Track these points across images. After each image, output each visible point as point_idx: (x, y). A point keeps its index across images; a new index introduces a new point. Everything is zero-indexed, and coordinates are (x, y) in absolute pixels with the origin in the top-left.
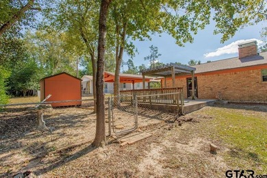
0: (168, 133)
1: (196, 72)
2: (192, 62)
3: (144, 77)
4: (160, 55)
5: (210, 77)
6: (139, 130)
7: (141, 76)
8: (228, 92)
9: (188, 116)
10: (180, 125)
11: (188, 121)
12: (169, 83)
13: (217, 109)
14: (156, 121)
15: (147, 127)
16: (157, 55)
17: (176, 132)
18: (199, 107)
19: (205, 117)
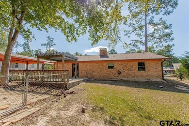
0: (55, 104)
1: (78, 60)
2: (77, 53)
3: (38, 60)
4: (55, 44)
5: (85, 64)
6: (28, 107)
7: (36, 59)
8: (94, 74)
9: (71, 90)
10: (65, 97)
11: (71, 93)
12: (60, 66)
13: (88, 84)
14: (46, 96)
15: (36, 102)
16: (53, 44)
17: (62, 102)
18: (78, 83)
19: (81, 90)
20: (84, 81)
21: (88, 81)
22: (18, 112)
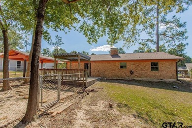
0: (83, 100)
1: (91, 60)
2: (84, 52)
3: (55, 59)
4: (63, 43)
6: (62, 101)
9: (90, 88)
10: (88, 94)
11: (92, 91)
12: (74, 65)
13: (103, 83)
15: (66, 98)
16: (61, 43)
17: (87, 99)
18: (94, 82)
19: (99, 88)
20: (98, 80)
21: (101, 80)
22: (57, 106)
